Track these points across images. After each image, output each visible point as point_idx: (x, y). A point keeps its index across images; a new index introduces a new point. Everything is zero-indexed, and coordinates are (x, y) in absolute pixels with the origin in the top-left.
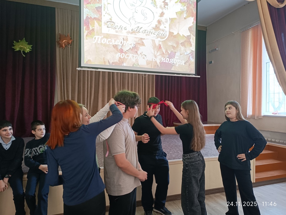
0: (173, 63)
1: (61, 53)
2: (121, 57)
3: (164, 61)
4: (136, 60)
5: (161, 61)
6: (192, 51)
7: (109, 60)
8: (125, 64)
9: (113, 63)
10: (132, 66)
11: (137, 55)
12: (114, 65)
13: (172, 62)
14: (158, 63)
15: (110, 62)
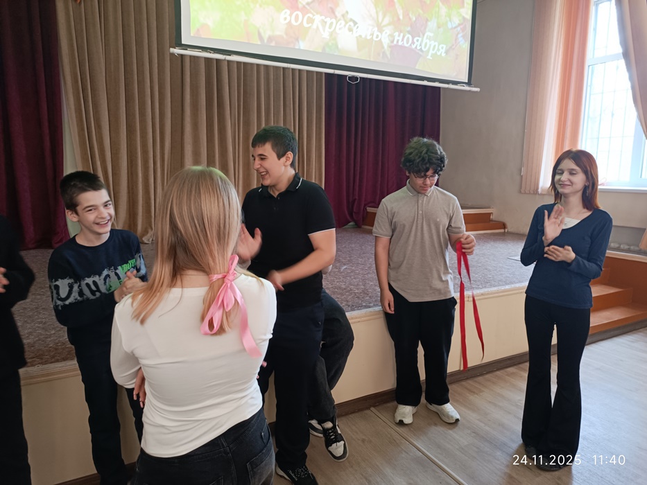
1: (72, 13)
2: (293, 22)
3: (400, 43)
4: (331, 34)
5: (392, 42)
6: (464, 18)
7: (261, 31)
8: (303, 45)
9: (270, 39)
10: (320, 51)
11: (334, 20)
12: (273, 44)
13: (418, 48)
14: (386, 46)
15: (263, 34)
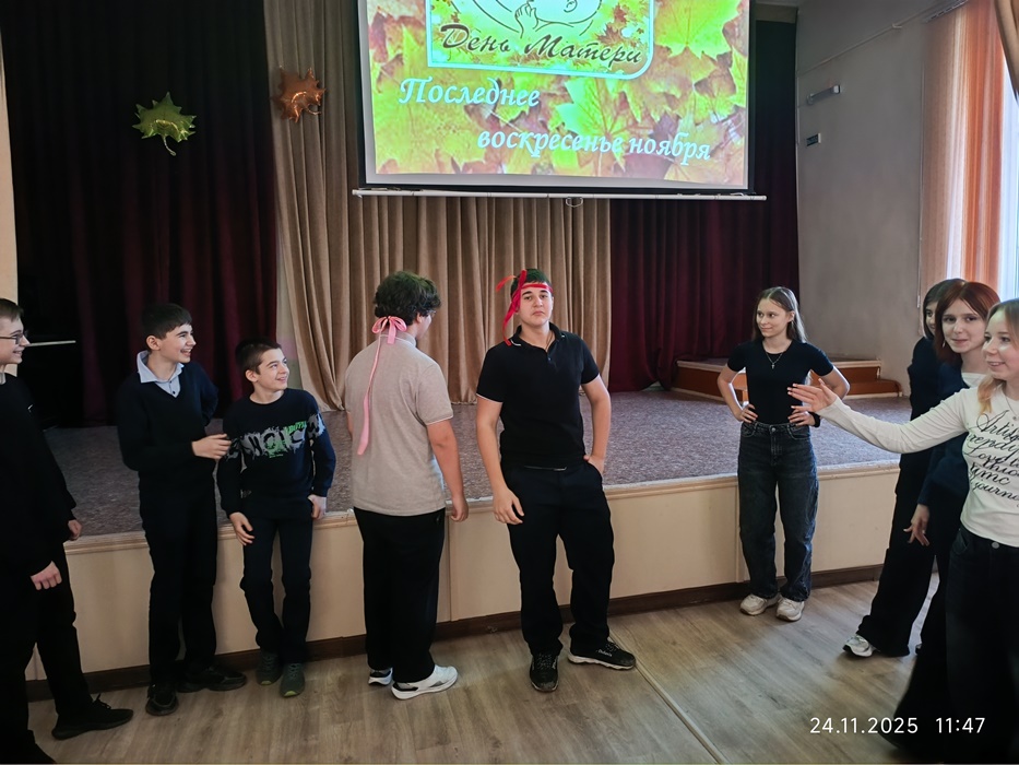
0: (671, 156)
1: (289, 136)
2: (494, 145)
3: (639, 151)
4: (543, 152)
5: (628, 151)
6: (737, 108)
7: (455, 159)
8: (507, 169)
9: (467, 166)
10: (529, 173)
11: (546, 136)
12: (470, 172)
13: (666, 154)
14: (618, 158)
15: (458, 163)
